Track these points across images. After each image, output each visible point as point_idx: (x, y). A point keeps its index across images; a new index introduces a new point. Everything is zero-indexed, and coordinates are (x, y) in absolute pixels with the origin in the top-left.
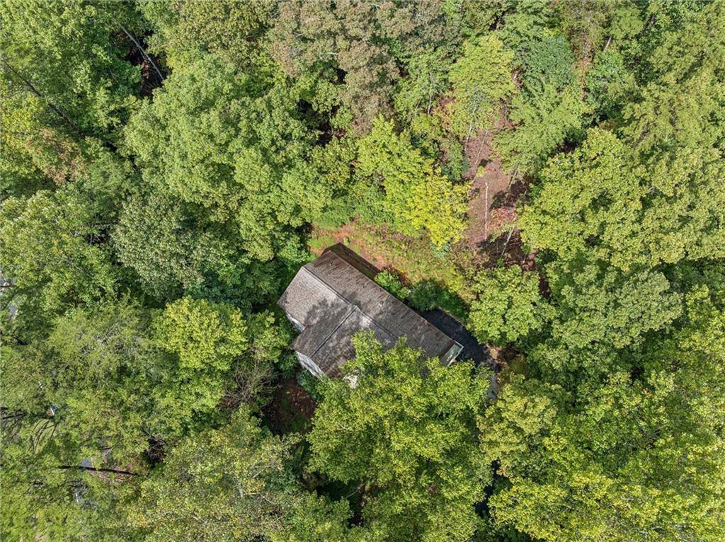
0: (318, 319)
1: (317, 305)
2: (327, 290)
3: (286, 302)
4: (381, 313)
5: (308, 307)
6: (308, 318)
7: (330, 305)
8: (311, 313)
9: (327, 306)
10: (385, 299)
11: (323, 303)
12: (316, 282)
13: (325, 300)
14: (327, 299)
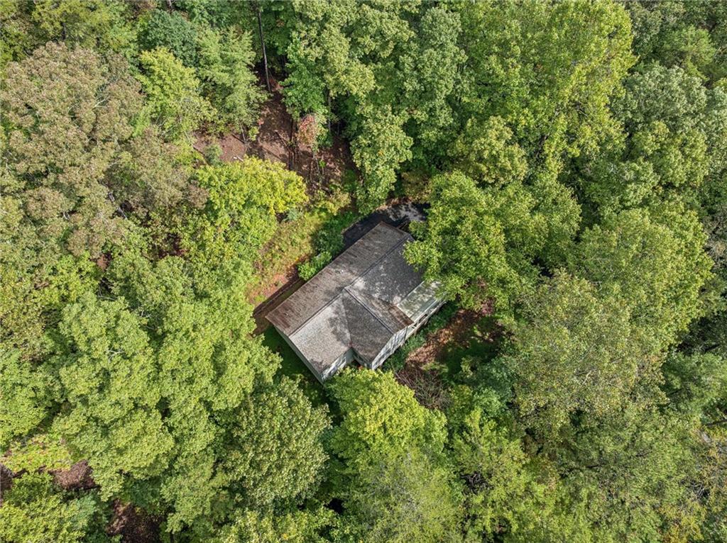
0: (346, 331)
1: (332, 329)
2: (320, 316)
3: (321, 363)
4: (350, 271)
5: (332, 338)
6: (343, 342)
7: (337, 316)
8: (339, 337)
9: (336, 319)
10: (332, 270)
11: (332, 322)
12: (309, 325)
13: (330, 319)
14: (329, 317)
